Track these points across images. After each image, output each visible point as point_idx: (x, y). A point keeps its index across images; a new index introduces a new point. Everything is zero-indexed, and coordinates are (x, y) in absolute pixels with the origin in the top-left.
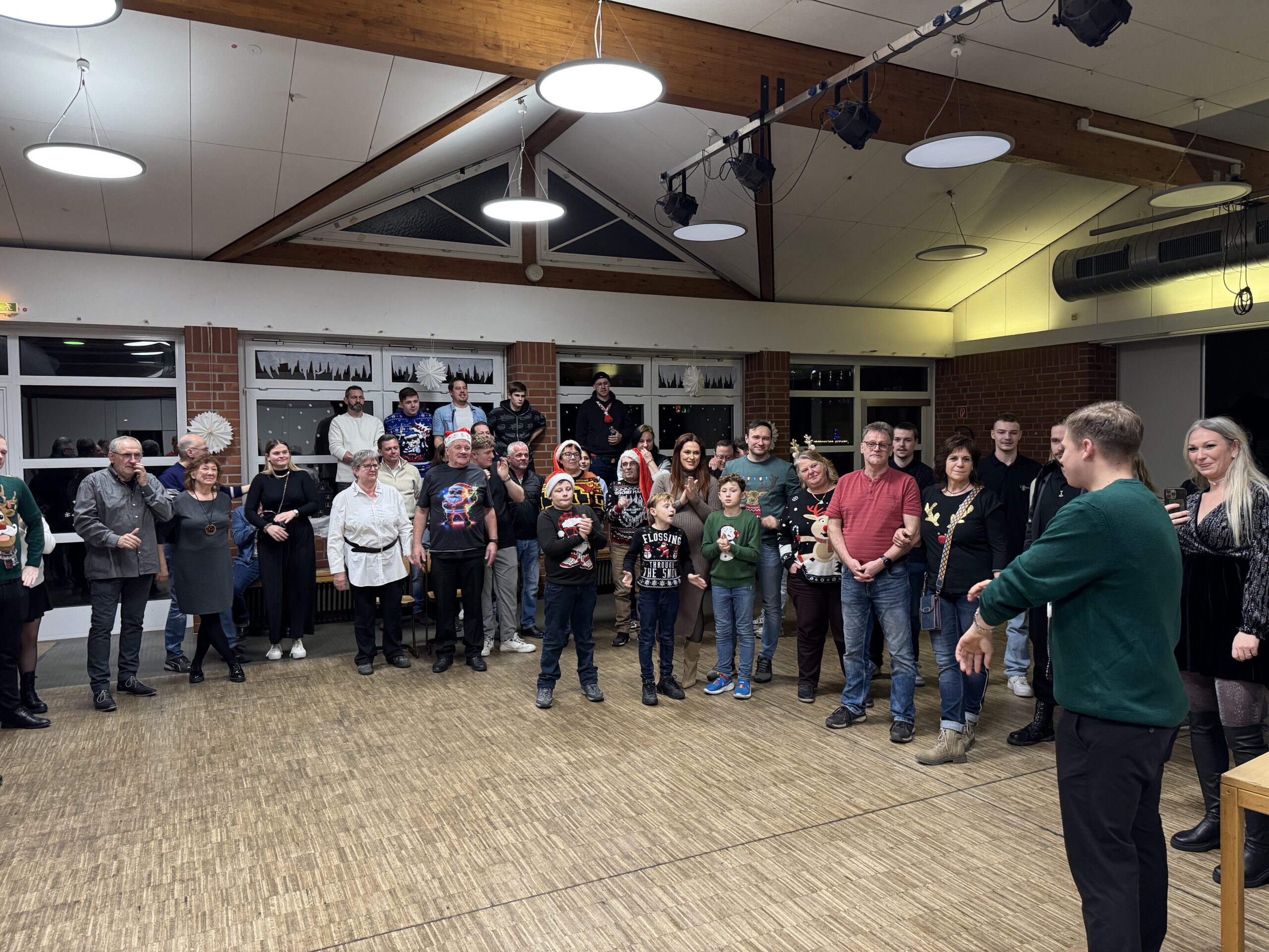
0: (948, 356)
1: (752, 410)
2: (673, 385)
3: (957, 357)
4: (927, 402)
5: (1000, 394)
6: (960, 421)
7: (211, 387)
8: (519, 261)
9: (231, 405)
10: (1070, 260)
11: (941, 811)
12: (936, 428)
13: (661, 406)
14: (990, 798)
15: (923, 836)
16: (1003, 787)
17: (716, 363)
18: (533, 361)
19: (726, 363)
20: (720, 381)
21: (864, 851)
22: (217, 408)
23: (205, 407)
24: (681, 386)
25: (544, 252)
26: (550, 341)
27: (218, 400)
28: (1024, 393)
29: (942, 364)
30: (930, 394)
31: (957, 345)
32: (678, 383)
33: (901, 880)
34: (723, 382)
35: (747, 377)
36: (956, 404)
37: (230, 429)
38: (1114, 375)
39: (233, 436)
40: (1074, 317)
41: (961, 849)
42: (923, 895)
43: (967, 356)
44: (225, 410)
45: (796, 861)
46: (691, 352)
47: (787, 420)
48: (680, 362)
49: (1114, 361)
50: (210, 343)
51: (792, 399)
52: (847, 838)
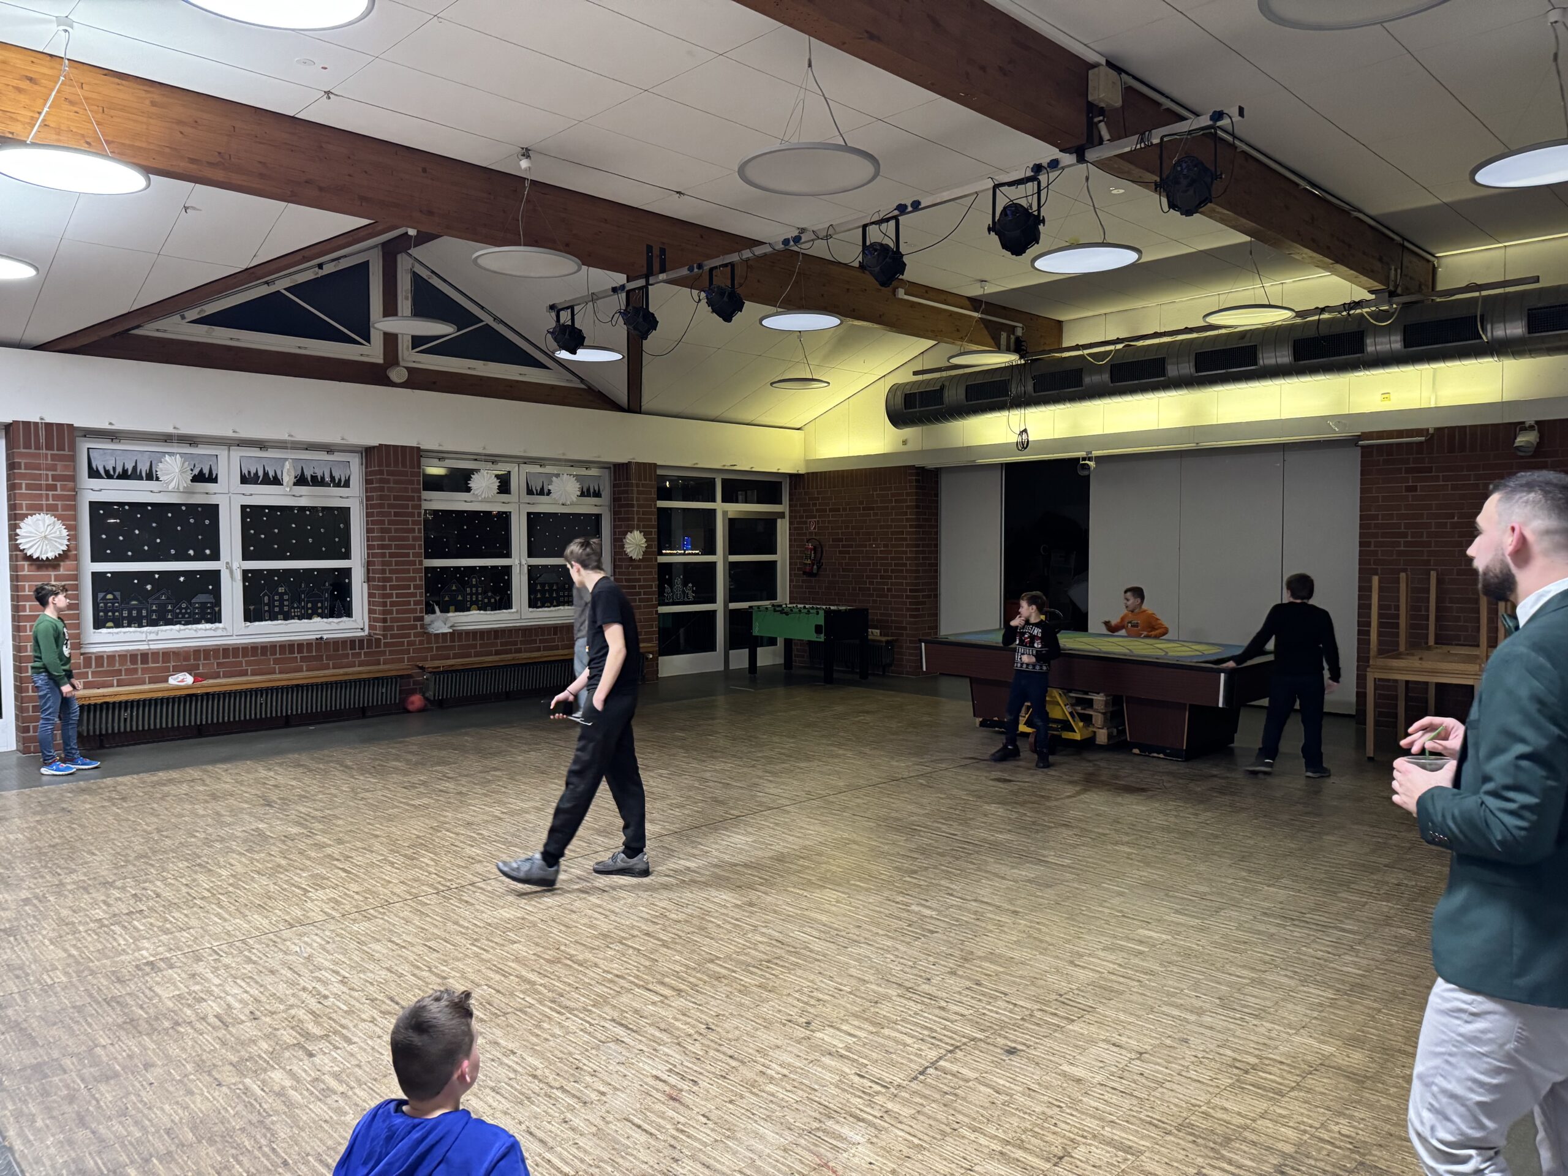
0: (801, 472)
1: (620, 520)
2: (541, 493)
3: (808, 474)
4: (782, 515)
5: (845, 509)
6: (811, 533)
7: (44, 487)
8: (381, 361)
9: (66, 508)
10: (899, 393)
11: (788, 812)
12: (790, 540)
13: (529, 514)
14: (822, 804)
15: (777, 824)
16: (831, 799)
17: (583, 472)
18: (396, 464)
19: (594, 472)
20: (588, 490)
21: (738, 834)
22: (51, 509)
23: (37, 509)
24: (549, 493)
25: (406, 353)
26: (415, 445)
27: (51, 502)
28: (864, 509)
29: (795, 479)
30: (783, 507)
31: (808, 462)
32: (546, 491)
33: (764, 843)
34: (592, 491)
35: (615, 486)
36: (807, 517)
37: (65, 533)
38: (937, 495)
39: (69, 540)
40: (905, 442)
41: (802, 828)
42: (777, 848)
43: (816, 473)
44: (60, 512)
45: (693, 842)
46: (559, 460)
47: (654, 530)
48: (548, 469)
49: (937, 483)
50: (42, 440)
51: (660, 510)
52: (726, 829)
